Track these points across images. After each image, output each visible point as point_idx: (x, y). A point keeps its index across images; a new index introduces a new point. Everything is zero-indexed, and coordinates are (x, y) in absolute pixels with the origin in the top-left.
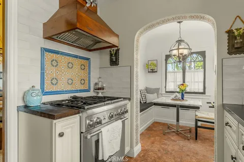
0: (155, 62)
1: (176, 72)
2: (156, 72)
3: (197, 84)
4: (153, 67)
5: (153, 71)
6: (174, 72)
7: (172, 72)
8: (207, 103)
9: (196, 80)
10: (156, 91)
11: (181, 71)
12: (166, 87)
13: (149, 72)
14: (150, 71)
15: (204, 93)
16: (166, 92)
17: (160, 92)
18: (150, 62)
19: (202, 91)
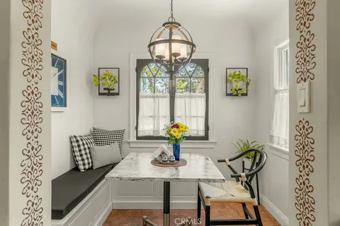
0: (115, 73)
1: (158, 97)
2: (118, 94)
3: (194, 120)
4: (108, 83)
5: (109, 93)
6: (154, 97)
7: (150, 97)
8: (219, 161)
9: (194, 114)
10: (118, 136)
11: (168, 95)
12: (137, 128)
13: (100, 94)
14: (102, 91)
15: (206, 138)
16: (138, 138)
17: (125, 138)
18: (102, 72)
19: (202, 134)
